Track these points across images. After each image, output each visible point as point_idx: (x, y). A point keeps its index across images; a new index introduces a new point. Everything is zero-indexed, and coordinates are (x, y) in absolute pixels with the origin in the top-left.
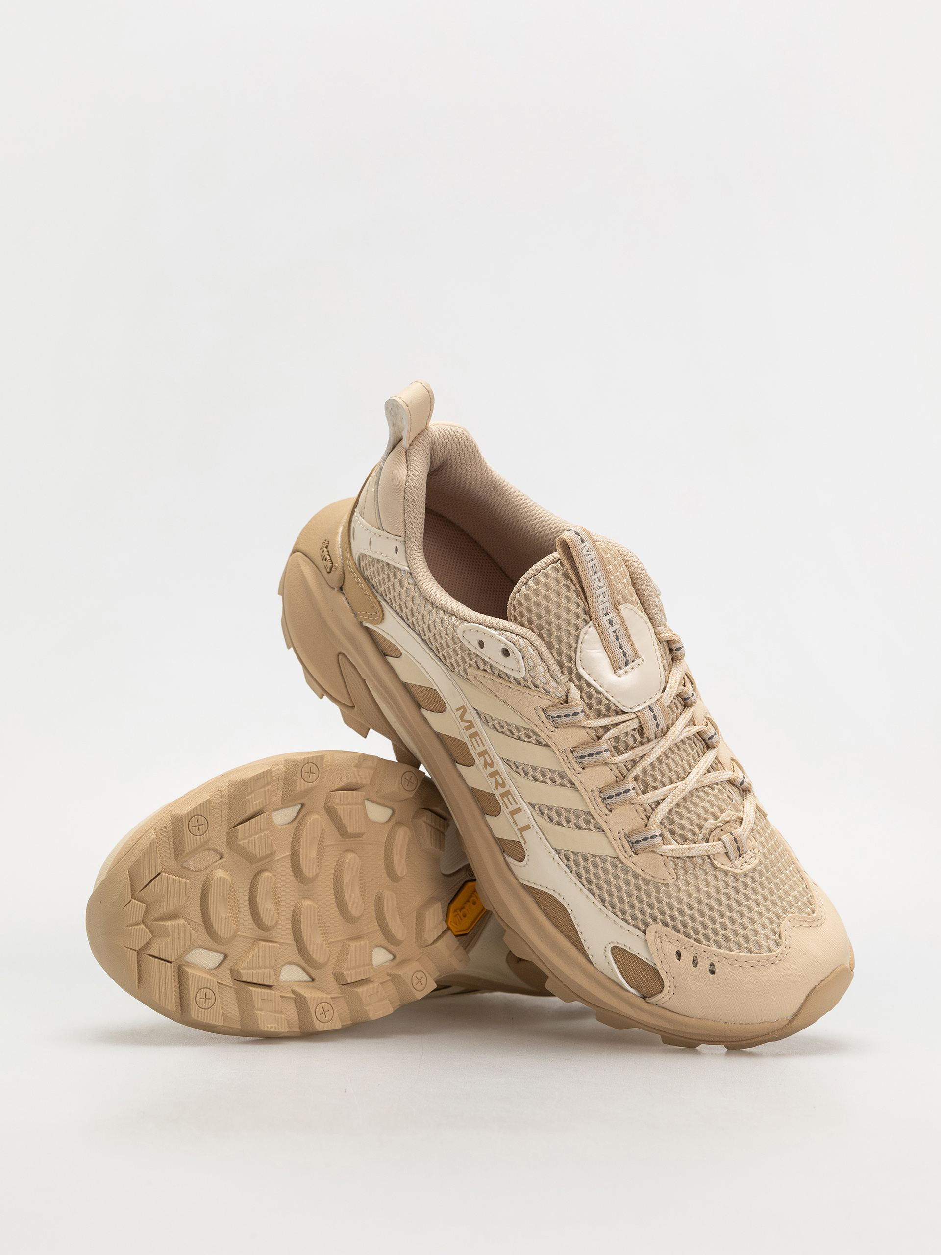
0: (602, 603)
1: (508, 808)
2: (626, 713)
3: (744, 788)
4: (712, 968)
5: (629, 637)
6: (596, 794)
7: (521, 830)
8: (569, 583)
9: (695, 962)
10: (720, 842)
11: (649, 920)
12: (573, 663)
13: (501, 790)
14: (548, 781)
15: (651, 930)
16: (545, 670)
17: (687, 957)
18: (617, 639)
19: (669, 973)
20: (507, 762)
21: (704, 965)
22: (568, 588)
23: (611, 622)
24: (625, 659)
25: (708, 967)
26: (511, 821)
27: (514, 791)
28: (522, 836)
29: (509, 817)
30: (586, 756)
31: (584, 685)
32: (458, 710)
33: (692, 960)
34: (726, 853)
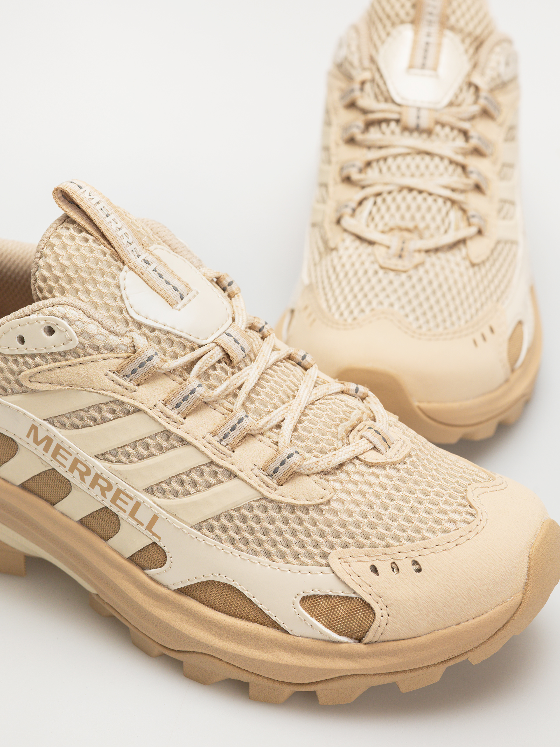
0: (129, 244)
1: (125, 511)
2: (203, 346)
3: (361, 395)
4: (417, 567)
5: (172, 272)
6: (209, 437)
7: (149, 527)
8: (84, 234)
9: (395, 568)
10: (363, 439)
11: (327, 550)
12: (124, 313)
13: (110, 495)
14: (155, 452)
15: (333, 560)
16: (98, 327)
17: (384, 567)
18: (161, 276)
19: (373, 594)
20: (102, 456)
21: (406, 566)
22: (87, 240)
23: (147, 262)
24: (178, 293)
25: (413, 568)
26: (135, 523)
27: (123, 486)
28: (154, 534)
29: (131, 520)
30: (181, 403)
31: (147, 332)
32: (28, 436)
33: (391, 569)
34: (375, 448)
